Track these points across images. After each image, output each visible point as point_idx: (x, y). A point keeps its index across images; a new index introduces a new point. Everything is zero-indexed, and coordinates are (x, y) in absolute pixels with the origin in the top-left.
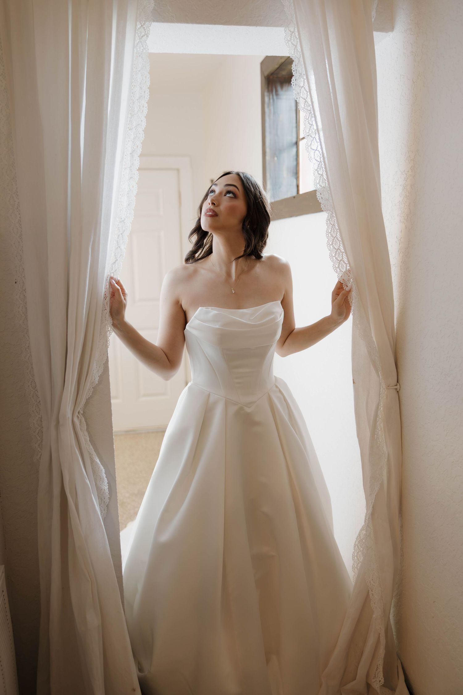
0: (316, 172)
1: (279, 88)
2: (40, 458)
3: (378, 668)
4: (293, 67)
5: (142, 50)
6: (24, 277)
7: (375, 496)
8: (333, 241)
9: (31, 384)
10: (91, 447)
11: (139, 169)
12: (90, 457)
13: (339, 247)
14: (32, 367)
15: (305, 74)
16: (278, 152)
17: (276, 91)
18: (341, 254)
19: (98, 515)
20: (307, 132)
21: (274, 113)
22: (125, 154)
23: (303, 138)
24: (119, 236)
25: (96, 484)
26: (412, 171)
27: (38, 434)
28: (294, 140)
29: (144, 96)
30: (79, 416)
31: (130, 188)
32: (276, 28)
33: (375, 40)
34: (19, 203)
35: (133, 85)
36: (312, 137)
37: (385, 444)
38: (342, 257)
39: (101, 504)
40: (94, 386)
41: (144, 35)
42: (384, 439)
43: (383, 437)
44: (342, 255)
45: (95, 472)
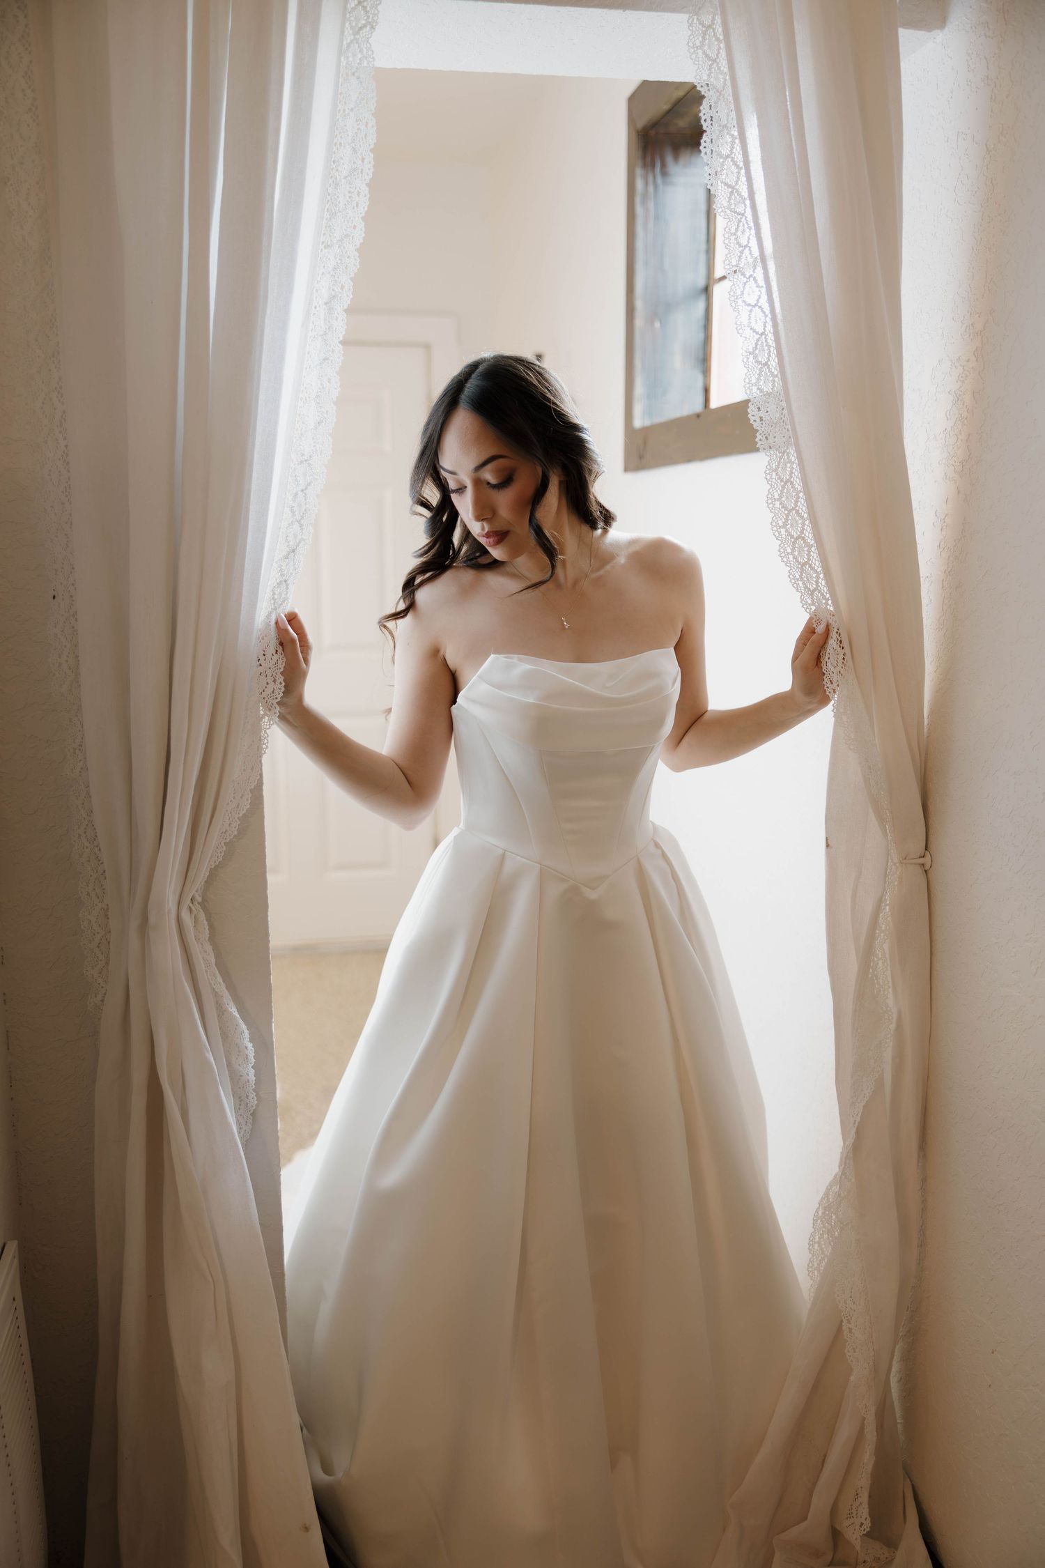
0: (751, 357)
1: (669, 159)
2: (102, 1001)
3: (857, 1494)
4: (703, 112)
5: (358, 61)
6: (73, 584)
7: (862, 1108)
8: (787, 520)
9: (85, 832)
10: (220, 979)
11: (344, 343)
12: (217, 1003)
13: (802, 532)
14: (88, 793)
15: (736, 125)
16: (662, 309)
17: (663, 165)
18: (806, 549)
19: (233, 1133)
20: (734, 263)
21: (657, 217)
22: (314, 305)
23: (723, 278)
24: (296, 495)
25: (229, 1064)
26: (977, 360)
27: (98, 947)
28: (701, 283)
29: (362, 169)
30: (193, 908)
31: (321, 384)
32: (669, 14)
33: (902, 49)
34: (64, 412)
35: (336, 143)
36: (745, 277)
37: (890, 990)
38: (809, 555)
39: (239, 1109)
40: (228, 840)
41: (364, 26)
42: (890, 979)
43: (889, 973)
44: (809, 552)
45: (227, 1035)
